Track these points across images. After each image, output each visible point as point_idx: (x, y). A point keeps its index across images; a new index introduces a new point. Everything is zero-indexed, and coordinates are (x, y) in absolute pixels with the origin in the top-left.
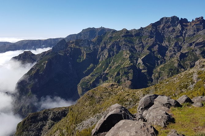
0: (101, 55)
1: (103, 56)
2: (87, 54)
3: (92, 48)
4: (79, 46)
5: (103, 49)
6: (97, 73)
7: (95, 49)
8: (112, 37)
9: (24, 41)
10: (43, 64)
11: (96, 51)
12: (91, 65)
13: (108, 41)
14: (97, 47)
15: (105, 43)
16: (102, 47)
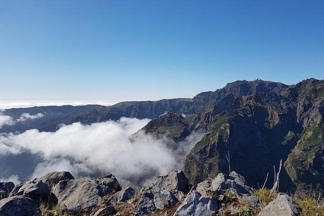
0: (303, 118)
1: (308, 119)
2: (279, 115)
3: (284, 107)
4: (262, 103)
5: (307, 108)
6: (313, 147)
7: (289, 108)
8: (316, 90)
10: (223, 128)
11: (292, 111)
12: (290, 134)
13: (313, 95)
14: (292, 105)
15: (308, 99)
16: (304, 105)
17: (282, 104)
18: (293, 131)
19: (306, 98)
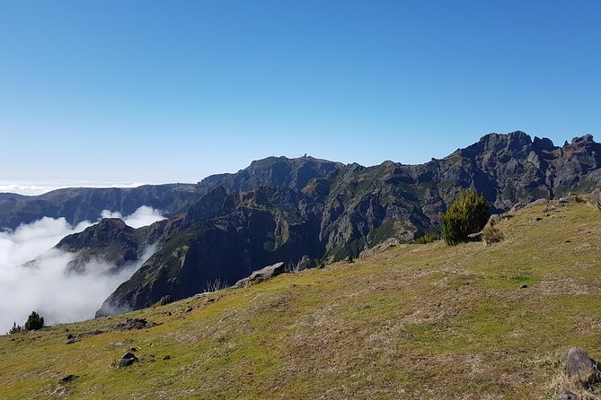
0: (329, 233)
1: (336, 234)
2: (291, 228)
3: (303, 212)
4: (268, 206)
5: (335, 214)
7: (311, 215)
8: (357, 183)
9: (68, 192)
10: (175, 254)
11: (314, 220)
12: (304, 260)
13: (348, 192)
14: (316, 209)
15: (340, 199)
16: (332, 210)
17: (300, 207)
18: (310, 256)
19: (337, 198)
